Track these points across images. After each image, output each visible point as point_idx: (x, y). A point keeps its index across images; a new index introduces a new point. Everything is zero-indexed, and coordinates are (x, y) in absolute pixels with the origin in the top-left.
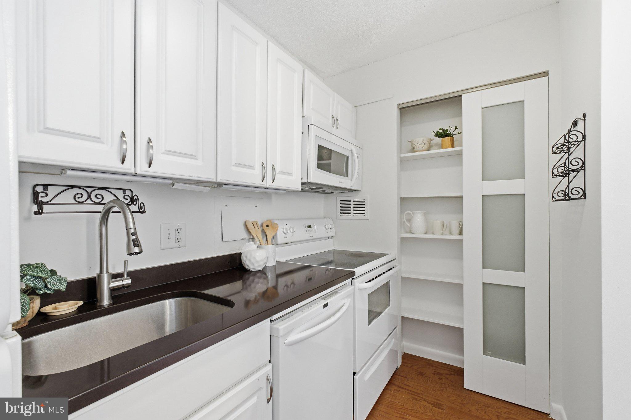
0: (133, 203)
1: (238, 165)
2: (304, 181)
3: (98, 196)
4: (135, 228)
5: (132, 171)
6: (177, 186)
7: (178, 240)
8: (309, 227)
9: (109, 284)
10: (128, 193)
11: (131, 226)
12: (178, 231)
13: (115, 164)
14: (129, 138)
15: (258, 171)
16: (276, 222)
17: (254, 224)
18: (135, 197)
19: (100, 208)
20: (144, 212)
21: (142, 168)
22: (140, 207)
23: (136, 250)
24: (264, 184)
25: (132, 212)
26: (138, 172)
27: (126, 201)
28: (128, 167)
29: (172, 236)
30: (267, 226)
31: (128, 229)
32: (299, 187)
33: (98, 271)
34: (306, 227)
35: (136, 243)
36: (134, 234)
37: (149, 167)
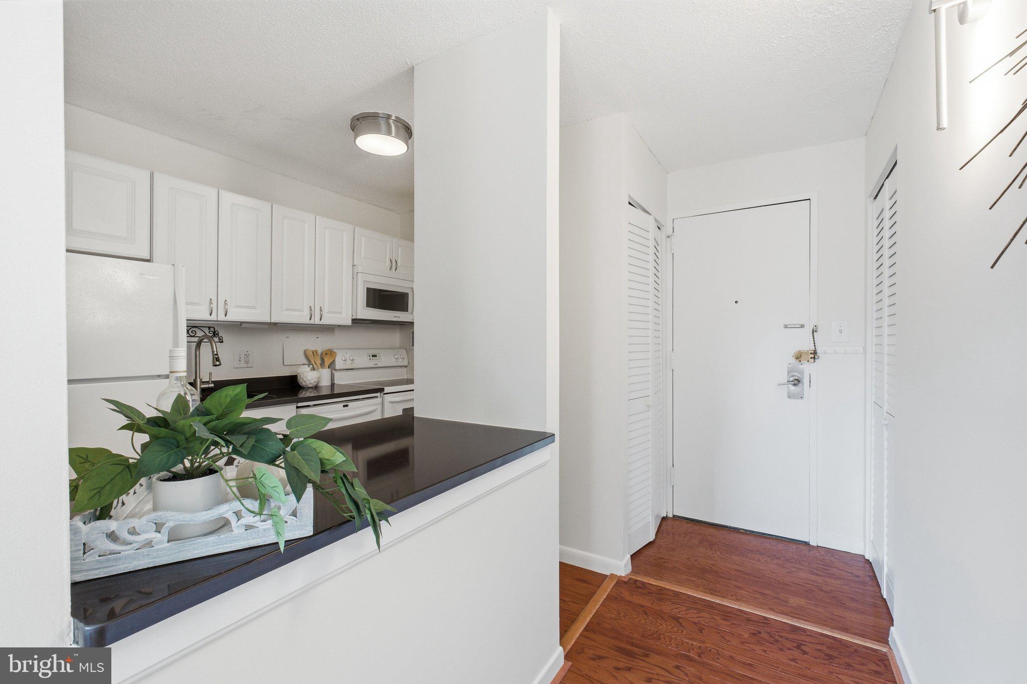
0: (215, 336)
1: (287, 310)
2: (354, 318)
3: (193, 332)
4: (217, 351)
5: (216, 319)
6: (243, 325)
7: (247, 362)
8: (374, 356)
9: (200, 386)
10: (212, 329)
11: (215, 350)
12: (247, 356)
13: (206, 316)
14: (214, 301)
15: (306, 313)
16: (335, 351)
17: (315, 353)
18: (217, 332)
19: (196, 339)
20: (222, 342)
21: (221, 317)
22: (219, 339)
23: (218, 363)
24: (312, 322)
25: (215, 342)
26: (219, 320)
27: (211, 335)
28: (214, 317)
29: (243, 359)
30: (326, 354)
31: (213, 352)
32: (349, 323)
33: (194, 378)
34: (370, 356)
35: (218, 359)
36: (217, 355)
37: (226, 316)
